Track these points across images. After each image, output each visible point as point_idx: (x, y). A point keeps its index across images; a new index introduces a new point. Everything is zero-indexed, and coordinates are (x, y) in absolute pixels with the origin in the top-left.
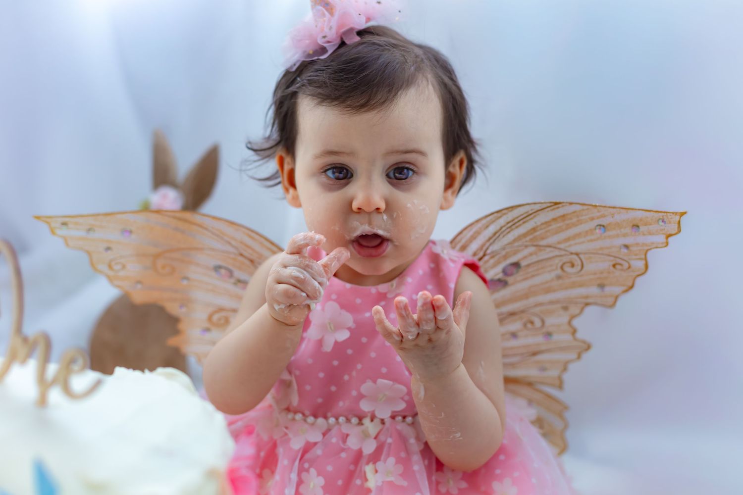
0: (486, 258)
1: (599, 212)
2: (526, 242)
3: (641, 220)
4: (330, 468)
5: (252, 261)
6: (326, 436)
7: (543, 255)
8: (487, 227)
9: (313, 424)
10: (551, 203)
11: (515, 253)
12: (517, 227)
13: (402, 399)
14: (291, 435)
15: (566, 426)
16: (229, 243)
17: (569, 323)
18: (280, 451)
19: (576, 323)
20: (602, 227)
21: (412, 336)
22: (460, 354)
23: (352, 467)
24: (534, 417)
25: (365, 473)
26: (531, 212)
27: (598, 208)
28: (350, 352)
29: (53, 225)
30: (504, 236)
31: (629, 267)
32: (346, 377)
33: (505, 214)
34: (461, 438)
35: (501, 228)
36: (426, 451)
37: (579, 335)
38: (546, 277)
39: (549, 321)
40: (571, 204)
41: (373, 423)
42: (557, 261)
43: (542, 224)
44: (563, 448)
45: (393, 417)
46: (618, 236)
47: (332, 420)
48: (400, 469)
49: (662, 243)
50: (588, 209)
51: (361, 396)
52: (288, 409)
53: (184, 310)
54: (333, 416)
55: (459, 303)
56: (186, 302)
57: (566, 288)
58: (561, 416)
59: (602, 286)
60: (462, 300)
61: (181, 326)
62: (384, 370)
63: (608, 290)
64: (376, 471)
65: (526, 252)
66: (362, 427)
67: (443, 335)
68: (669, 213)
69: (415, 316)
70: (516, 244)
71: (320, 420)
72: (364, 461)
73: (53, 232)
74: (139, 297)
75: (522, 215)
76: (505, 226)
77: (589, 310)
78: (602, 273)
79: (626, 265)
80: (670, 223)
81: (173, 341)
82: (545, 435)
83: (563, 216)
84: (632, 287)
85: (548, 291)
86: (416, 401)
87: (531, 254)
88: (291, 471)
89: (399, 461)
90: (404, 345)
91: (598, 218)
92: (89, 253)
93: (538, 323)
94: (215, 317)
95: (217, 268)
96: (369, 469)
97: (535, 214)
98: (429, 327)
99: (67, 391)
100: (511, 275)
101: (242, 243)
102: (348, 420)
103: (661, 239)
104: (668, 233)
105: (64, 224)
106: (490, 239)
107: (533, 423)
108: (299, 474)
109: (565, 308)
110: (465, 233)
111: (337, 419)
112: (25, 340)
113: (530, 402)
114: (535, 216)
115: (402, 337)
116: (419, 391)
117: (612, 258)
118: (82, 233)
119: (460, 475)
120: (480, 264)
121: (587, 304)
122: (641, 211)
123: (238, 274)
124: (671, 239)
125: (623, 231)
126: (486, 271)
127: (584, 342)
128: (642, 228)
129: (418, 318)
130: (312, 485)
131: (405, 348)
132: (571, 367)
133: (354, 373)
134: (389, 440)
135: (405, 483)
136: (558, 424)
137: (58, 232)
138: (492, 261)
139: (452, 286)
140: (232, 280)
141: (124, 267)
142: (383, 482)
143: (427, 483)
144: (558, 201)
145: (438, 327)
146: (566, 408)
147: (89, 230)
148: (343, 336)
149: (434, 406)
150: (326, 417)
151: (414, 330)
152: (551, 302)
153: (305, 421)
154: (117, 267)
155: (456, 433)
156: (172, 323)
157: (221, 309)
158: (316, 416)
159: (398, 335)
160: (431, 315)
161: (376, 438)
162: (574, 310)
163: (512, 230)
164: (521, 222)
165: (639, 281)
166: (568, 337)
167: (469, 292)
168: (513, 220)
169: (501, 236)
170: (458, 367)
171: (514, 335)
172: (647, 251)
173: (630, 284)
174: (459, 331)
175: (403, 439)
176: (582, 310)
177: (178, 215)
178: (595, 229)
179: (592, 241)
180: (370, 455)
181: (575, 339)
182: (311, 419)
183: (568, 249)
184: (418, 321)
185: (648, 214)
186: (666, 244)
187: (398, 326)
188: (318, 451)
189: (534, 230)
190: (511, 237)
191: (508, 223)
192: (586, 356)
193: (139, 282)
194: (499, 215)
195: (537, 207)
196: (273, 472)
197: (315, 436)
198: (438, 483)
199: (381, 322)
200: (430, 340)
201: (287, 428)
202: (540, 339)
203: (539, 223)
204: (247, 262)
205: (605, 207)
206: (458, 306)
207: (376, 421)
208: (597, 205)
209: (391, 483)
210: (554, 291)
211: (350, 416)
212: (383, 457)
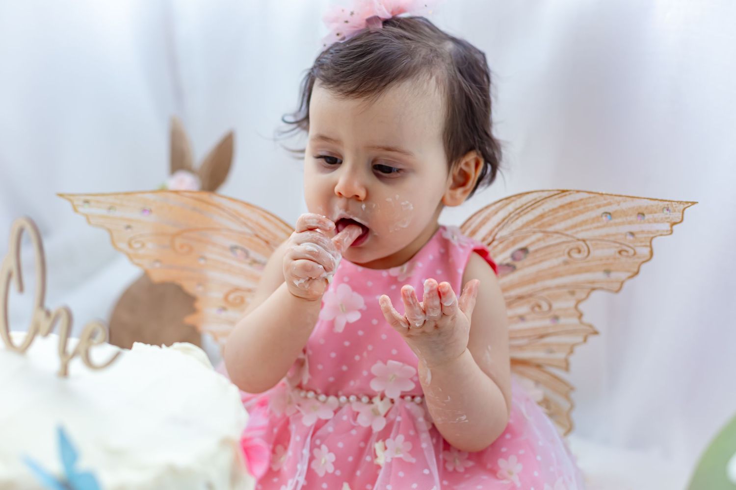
0: (495, 243)
1: (605, 199)
2: (534, 228)
3: (646, 208)
4: (340, 445)
5: (267, 242)
6: (338, 414)
7: (552, 241)
8: (496, 212)
9: (324, 402)
10: (558, 190)
11: (523, 238)
12: (525, 214)
13: (411, 379)
14: (303, 412)
15: (572, 407)
16: (245, 224)
17: (576, 307)
18: (293, 427)
19: (581, 307)
20: (608, 215)
21: (418, 323)
22: (465, 340)
23: (362, 444)
24: (540, 398)
25: (375, 450)
26: (538, 199)
27: (605, 196)
28: (361, 333)
29: (76, 203)
30: (512, 222)
31: (635, 254)
32: (357, 358)
33: (513, 201)
34: (467, 421)
35: (510, 214)
36: (434, 431)
37: (586, 319)
38: (555, 262)
39: (556, 305)
40: (578, 191)
41: (383, 402)
42: (564, 246)
43: (550, 211)
44: (569, 429)
45: (402, 397)
46: (623, 223)
47: (343, 399)
48: (409, 446)
49: (667, 231)
50: (594, 197)
51: (371, 377)
52: (300, 387)
53: (200, 289)
54: (344, 395)
55: (466, 290)
56: (202, 282)
57: (573, 273)
58: (567, 396)
59: (608, 272)
60: (469, 288)
61: (198, 305)
62: (394, 352)
63: (614, 275)
64: (386, 448)
65: (534, 238)
66: (372, 406)
67: (448, 321)
68: (674, 201)
69: (422, 304)
70: (525, 230)
71: (332, 399)
72: (373, 438)
73: (75, 209)
74: (158, 276)
75: (530, 202)
76: (513, 212)
77: (595, 295)
78: (608, 259)
79: (631, 252)
80: (675, 211)
81: (190, 320)
82: (551, 415)
83: (571, 203)
84: (637, 273)
85: (556, 275)
86: (423, 385)
87: (539, 240)
88: (303, 447)
89: (408, 438)
90: (411, 333)
91: (605, 205)
92: (110, 231)
93: (545, 307)
94: (231, 297)
95: (233, 249)
96: (378, 446)
97: (543, 201)
98: (436, 314)
99: (88, 362)
100: (519, 260)
101: (257, 224)
102: (359, 399)
103: (666, 226)
104: (673, 221)
105: (87, 202)
106: (499, 224)
107: (539, 403)
108: (311, 451)
109: (572, 293)
110: (474, 218)
111: (348, 397)
112: (48, 314)
113: (537, 383)
114: (543, 204)
115: (409, 324)
116: (426, 376)
117: (618, 245)
118: (103, 212)
119: (466, 456)
120: (489, 249)
121: (593, 289)
122: (646, 200)
123: (253, 254)
124: (675, 227)
125: (629, 219)
126: (495, 256)
127: (591, 326)
128: (647, 217)
129: (424, 306)
130: (323, 461)
131: (412, 336)
132: (578, 349)
133: (365, 354)
134: (399, 419)
135: (414, 460)
136: (565, 405)
137: (81, 210)
138: (501, 247)
139: (461, 271)
140: (248, 261)
141: (143, 245)
142: (392, 459)
143: (434, 460)
144: (565, 188)
145: (444, 314)
146: (572, 389)
147: (110, 208)
148: (354, 317)
149: (440, 390)
150: (337, 396)
151: (421, 318)
152: (558, 287)
153: (317, 399)
154: (137, 246)
155: (462, 415)
156: (189, 302)
157: (237, 289)
158: (327, 394)
159: (405, 323)
160: (437, 302)
161: (385, 416)
162: (581, 294)
163: (521, 216)
164: (529, 209)
165: (644, 267)
166: (574, 321)
167: (476, 281)
168: (521, 207)
169: (510, 222)
170: (464, 352)
171: (522, 318)
172: (652, 238)
173: (635, 270)
174: (464, 318)
175: (412, 418)
176: (588, 295)
177: (196, 195)
178: (602, 216)
179: (598, 228)
180: (380, 433)
181: (582, 323)
182: (322, 397)
183: (576, 236)
184: (425, 308)
185: (653, 203)
186: (670, 232)
187: (405, 314)
188: (329, 428)
189: (542, 216)
190: (519, 222)
191: (517, 209)
192: (592, 339)
193: (157, 261)
194: (508, 201)
195: (545, 194)
196: (286, 448)
197: (326, 414)
198: (445, 461)
199: (388, 310)
200: (436, 327)
201: (299, 405)
202: (547, 322)
203: (547, 210)
204: (263, 243)
205: (611, 195)
206: (465, 293)
207: (386, 400)
208: (604, 192)
209: (400, 460)
210: (562, 276)
211: (360, 395)
212: (392, 435)
